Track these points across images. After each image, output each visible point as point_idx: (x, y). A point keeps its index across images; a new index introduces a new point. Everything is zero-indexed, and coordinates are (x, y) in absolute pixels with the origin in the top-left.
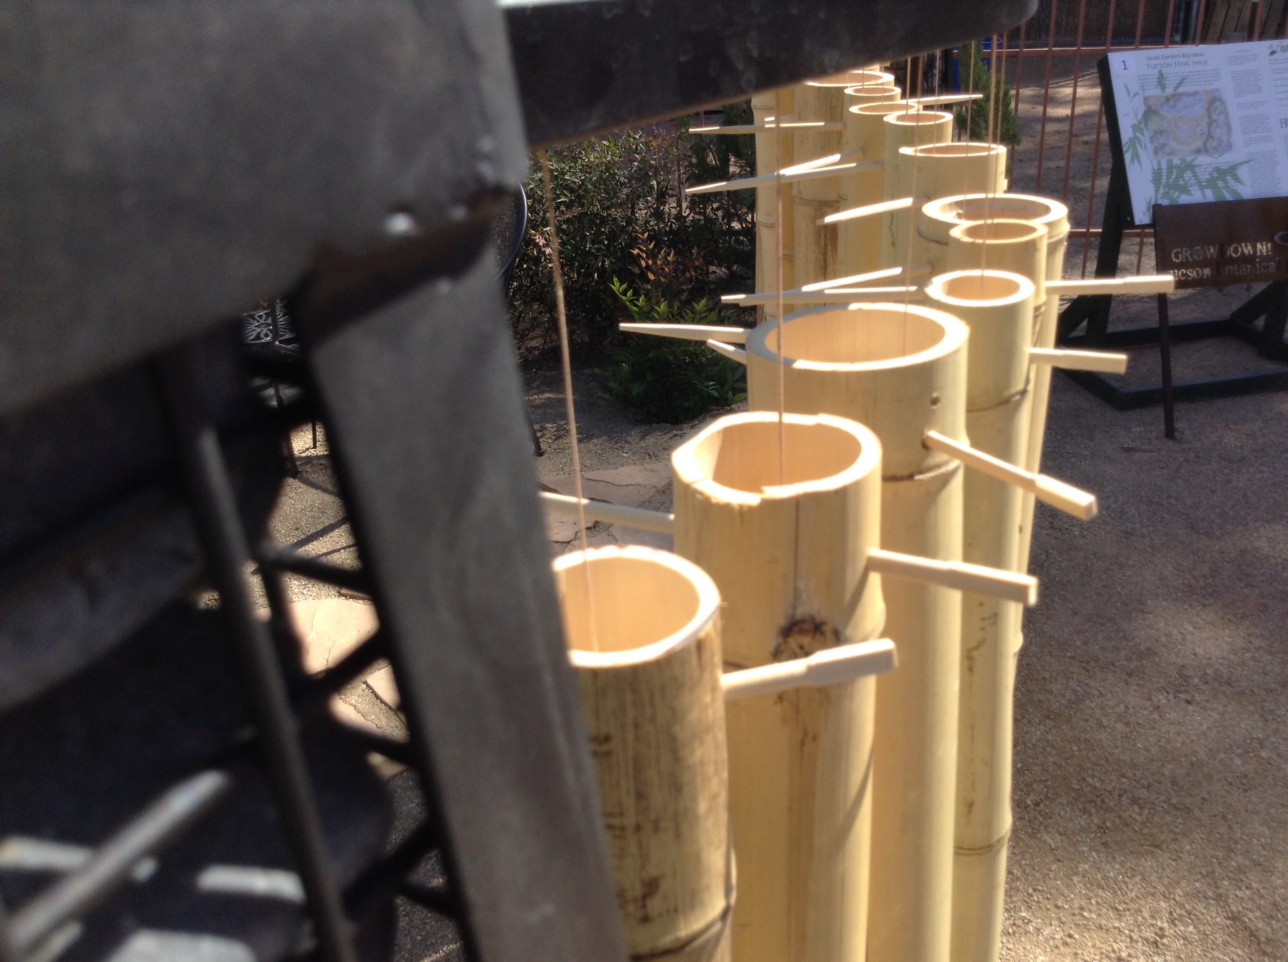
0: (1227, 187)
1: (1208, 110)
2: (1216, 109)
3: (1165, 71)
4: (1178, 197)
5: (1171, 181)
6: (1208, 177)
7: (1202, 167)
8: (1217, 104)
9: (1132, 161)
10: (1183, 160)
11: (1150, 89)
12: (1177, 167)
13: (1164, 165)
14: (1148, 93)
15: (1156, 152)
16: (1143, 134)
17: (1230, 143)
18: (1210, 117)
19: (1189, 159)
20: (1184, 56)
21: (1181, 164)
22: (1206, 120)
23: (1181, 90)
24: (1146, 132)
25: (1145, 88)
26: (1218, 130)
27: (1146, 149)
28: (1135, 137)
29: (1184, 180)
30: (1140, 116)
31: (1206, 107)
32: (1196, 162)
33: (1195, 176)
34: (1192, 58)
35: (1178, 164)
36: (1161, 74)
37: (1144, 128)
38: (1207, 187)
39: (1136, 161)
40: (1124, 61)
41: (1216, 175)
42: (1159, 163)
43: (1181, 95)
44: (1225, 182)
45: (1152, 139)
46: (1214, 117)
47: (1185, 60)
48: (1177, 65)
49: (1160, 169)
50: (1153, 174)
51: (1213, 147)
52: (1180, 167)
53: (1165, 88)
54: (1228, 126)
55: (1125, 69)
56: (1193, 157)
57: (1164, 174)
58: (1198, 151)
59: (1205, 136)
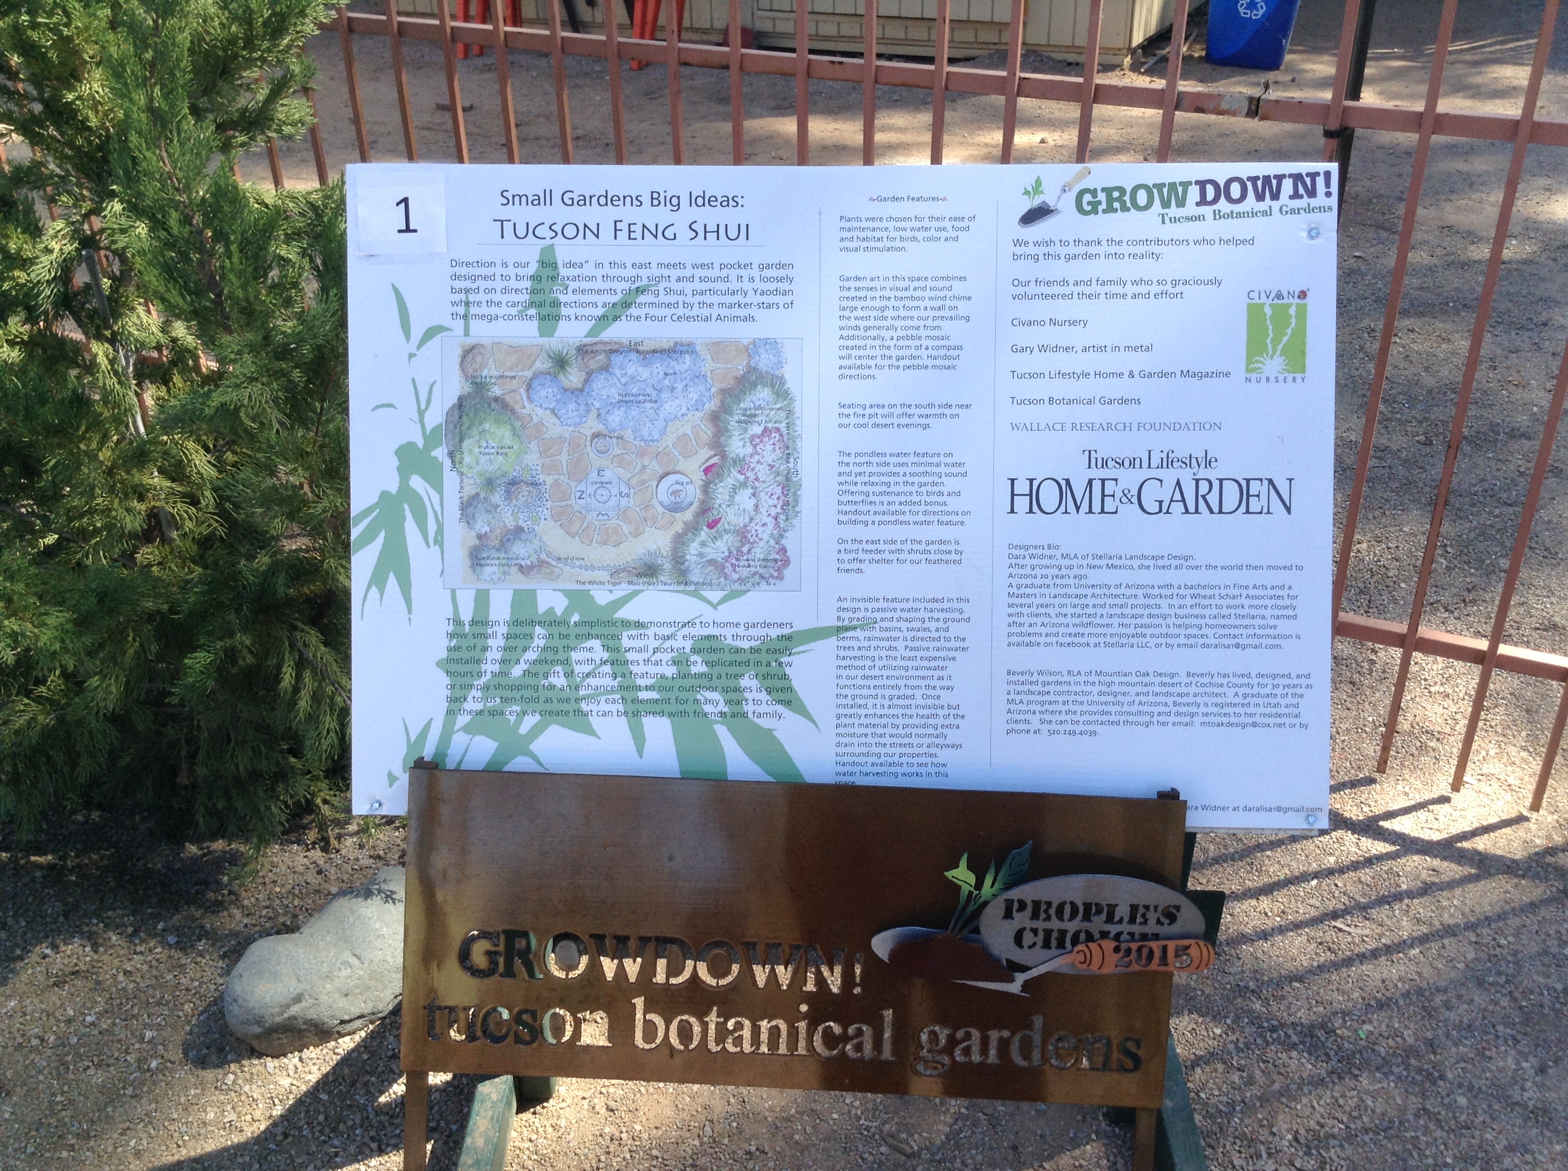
0: (736, 716)
1: (716, 418)
2: (749, 418)
3: (564, 252)
4: (537, 731)
5: (517, 671)
6: (670, 671)
7: (650, 632)
8: (763, 395)
9: (378, 580)
10: (578, 598)
11: (492, 318)
12: (551, 622)
13: (500, 609)
14: (481, 331)
15: (476, 559)
16: (438, 487)
17: (784, 550)
18: (718, 445)
19: (602, 597)
20: (655, 199)
21: (569, 611)
22: (704, 455)
23: (620, 331)
24: (450, 479)
25: (473, 310)
26: (744, 498)
27: (439, 541)
28: (406, 493)
29: (569, 674)
30: (436, 416)
31: (711, 405)
32: (626, 613)
33: (618, 662)
34: (688, 213)
35: (559, 612)
36: (548, 263)
37: (447, 463)
38: (656, 708)
39: (392, 581)
40: (405, 200)
41: (699, 668)
42: (482, 599)
43: (615, 350)
44: (734, 696)
45: (468, 507)
46: (737, 446)
47: (661, 215)
48: (623, 235)
49: (480, 622)
50: (452, 636)
51: (712, 562)
52: (563, 622)
53: (557, 318)
54: (789, 485)
55: (408, 230)
56: (619, 593)
57: (496, 643)
58: (648, 571)
59: (688, 515)
